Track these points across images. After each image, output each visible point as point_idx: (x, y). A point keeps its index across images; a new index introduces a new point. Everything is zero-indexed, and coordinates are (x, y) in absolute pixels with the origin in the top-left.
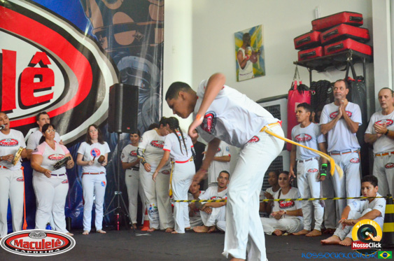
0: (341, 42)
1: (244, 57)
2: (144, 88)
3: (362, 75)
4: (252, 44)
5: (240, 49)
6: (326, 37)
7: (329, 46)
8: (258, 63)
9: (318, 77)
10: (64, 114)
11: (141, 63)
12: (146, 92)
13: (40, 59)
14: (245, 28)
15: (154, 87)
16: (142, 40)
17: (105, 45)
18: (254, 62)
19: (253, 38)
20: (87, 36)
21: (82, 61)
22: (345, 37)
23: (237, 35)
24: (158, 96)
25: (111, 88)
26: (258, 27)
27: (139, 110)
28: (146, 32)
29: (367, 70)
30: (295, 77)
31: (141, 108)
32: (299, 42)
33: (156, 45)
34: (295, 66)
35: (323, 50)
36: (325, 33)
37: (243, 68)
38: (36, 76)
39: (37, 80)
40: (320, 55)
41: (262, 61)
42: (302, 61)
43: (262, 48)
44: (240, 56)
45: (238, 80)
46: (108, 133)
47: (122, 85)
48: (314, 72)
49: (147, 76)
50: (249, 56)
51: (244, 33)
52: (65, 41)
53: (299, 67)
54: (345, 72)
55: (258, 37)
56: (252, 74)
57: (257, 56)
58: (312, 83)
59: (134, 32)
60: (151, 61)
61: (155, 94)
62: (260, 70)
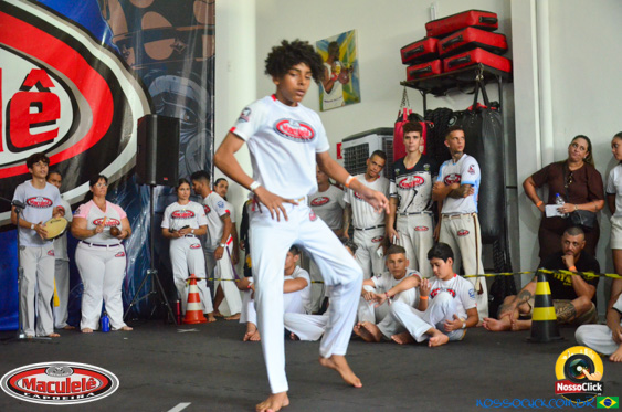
0: (468, 53)
1: (330, 75)
2: (188, 121)
3: (497, 100)
4: (341, 57)
5: (325, 64)
6: (446, 46)
7: (451, 59)
8: (350, 84)
9: (435, 103)
10: (72, 158)
11: (183, 85)
12: (189, 127)
13: (37, 78)
14: (331, 34)
15: (203, 121)
17: (131, 60)
18: (345, 83)
19: (343, 48)
20: (105, 46)
21: (96, 83)
22: (472, 46)
23: (320, 45)
24: (208, 134)
25: (140, 120)
26: (350, 32)
27: (181, 153)
28: (190, 39)
29: (504, 94)
30: (403, 102)
31: (184, 151)
32: (408, 54)
33: (205, 59)
34: (403, 87)
35: (442, 65)
36: (445, 41)
37: (329, 92)
38: (33, 105)
39: (34, 110)
40: (438, 71)
41: (356, 81)
42: (413, 81)
43: (355, 63)
45: (322, 109)
46: (137, 185)
47: (155, 116)
48: (430, 97)
49: (192, 104)
50: (337, 74)
51: (330, 41)
53: (408, 89)
54: (473, 96)
55: (350, 47)
56: (342, 100)
57: (348, 74)
58: (427, 112)
59: (172, 41)
60: (199, 82)
61: (204, 129)
62: (353, 94)
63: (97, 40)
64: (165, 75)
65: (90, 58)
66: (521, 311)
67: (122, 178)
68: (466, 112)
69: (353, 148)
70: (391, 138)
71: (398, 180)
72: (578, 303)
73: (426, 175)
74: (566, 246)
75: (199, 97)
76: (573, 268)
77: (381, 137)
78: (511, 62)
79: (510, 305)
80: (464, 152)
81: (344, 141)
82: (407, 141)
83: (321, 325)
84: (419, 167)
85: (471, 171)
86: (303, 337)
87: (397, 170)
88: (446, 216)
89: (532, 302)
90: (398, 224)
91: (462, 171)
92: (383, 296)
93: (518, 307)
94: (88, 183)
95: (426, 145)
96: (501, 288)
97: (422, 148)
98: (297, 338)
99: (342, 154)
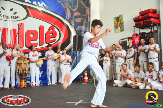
0: (149, 19)
1: (117, 25)
3: (157, 30)
4: (120, 21)
5: (116, 22)
6: (144, 17)
8: (122, 27)
9: (142, 31)
13: (52, 28)
14: (117, 16)
16: (84, 21)
18: (121, 27)
19: (120, 19)
22: (150, 17)
23: (115, 18)
25: (74, 36)
26: (121, 15)
29: (158, 28)
30: (134, 31)
32: (135, 20)
33: (88, 22)
35: (143, 22)
36: (144, 16)
37: (117, 29)
38: (51, 33)
39: (51, 35)
40: (142, 23)
41: (123, 26)
42: (136, 26)
43: (123, 22)
44: (116, 25)
45: (115, 33)
46: (73, 51)
47: (77, 35)
48: (140, 29)
50: (119, 25)
52: (60, 22)
53: (135, 28)
54: (151, 29)
55: (122, 18)
56: (120, 31)
57: (121, 25)
58: (140, 33)
59: (81, 18)
60: (87, 27)
62: (123, 29)
63: (65, 19)
64: (80, 26)
68: (149, 33)
69: (123, 42)
75: (87, 30)
78: (160, 21)
81: (121, 40)
94: (62, 51)
99: (120, 43)
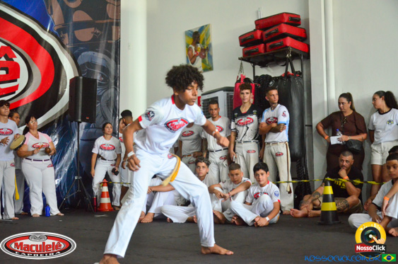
0: (282, 40)
1: (194, 53)
2: (102, 81)
3: (300, 70)
4: (201, 41)
5: (191, 46)
6: (267, 35)
7: (271, 44)
8: (207, 59)
9: (261, 72)
11: (99, 58)
12: (104, 85)
13: (5, 53)
14: (195, 27)
15: (112, 81)
17: (66, 41)
18: (203, 58)
19: (202, 36)
20: (49, 32)
22: (284, 36)
23: (188, 34)
24: (116, 89)
25: (71, 80)
26: (206, 25)
27: (97, 101)
28: (104, 29)
29: (304, 66)
30: (240, 71)
31: (100, 100)
32: (245, 40)
33: (114, 41)
34: (240, 61)
35: (265, 48)
36: (267, 32)
37: (193, 63)
38: (1, 69)
39: (3, 73)
40: (263, 51)
41: (210, 57)
42: (247, 57)
43: (210, 45)
44: (190, 52)
47: (81, 78)
48: (257, 67)
49: (105, 70)
50: (198, 52)
51: (194, 31)
53: (243, 62)
54: (285, 67)
55: (206, 35)
56: (202, 69)
57: (206, 52)
58: (255, 77)
59: (93, 29)
60: (109, 56)
61: (113, 86)
62: (208, 65)
63: (44, 28)
64: (88, 51)
65: (40, 40)
66: (314, 205)
67: (60, 117)
68: (281, 78)
69: (208, 99)
70: (232, 94)
71: (237, 120)
72: (350, 200)
73: (254, 117)
74: (341, 163)
75: (110, 65)
76: (347, 177)
77: (226, 92)
78: (309, 46)
79: (307, 201)
80: (278, 103)
81: (203, 95)
82: (242, 96)
83: (187, 213)
84: (250, 112)
85: (284, 115)
86: (175, 220)
87: (236, 114)
88: (268, 143)
89: (321, 199)
90: (237, 148)
91: (278, 115)
92: (227, 195)
93: (312, 202)
95: (254, 98)
96: (302, 190)
97: (252, 100)
98: (171, 221)
99: (201, 103)
